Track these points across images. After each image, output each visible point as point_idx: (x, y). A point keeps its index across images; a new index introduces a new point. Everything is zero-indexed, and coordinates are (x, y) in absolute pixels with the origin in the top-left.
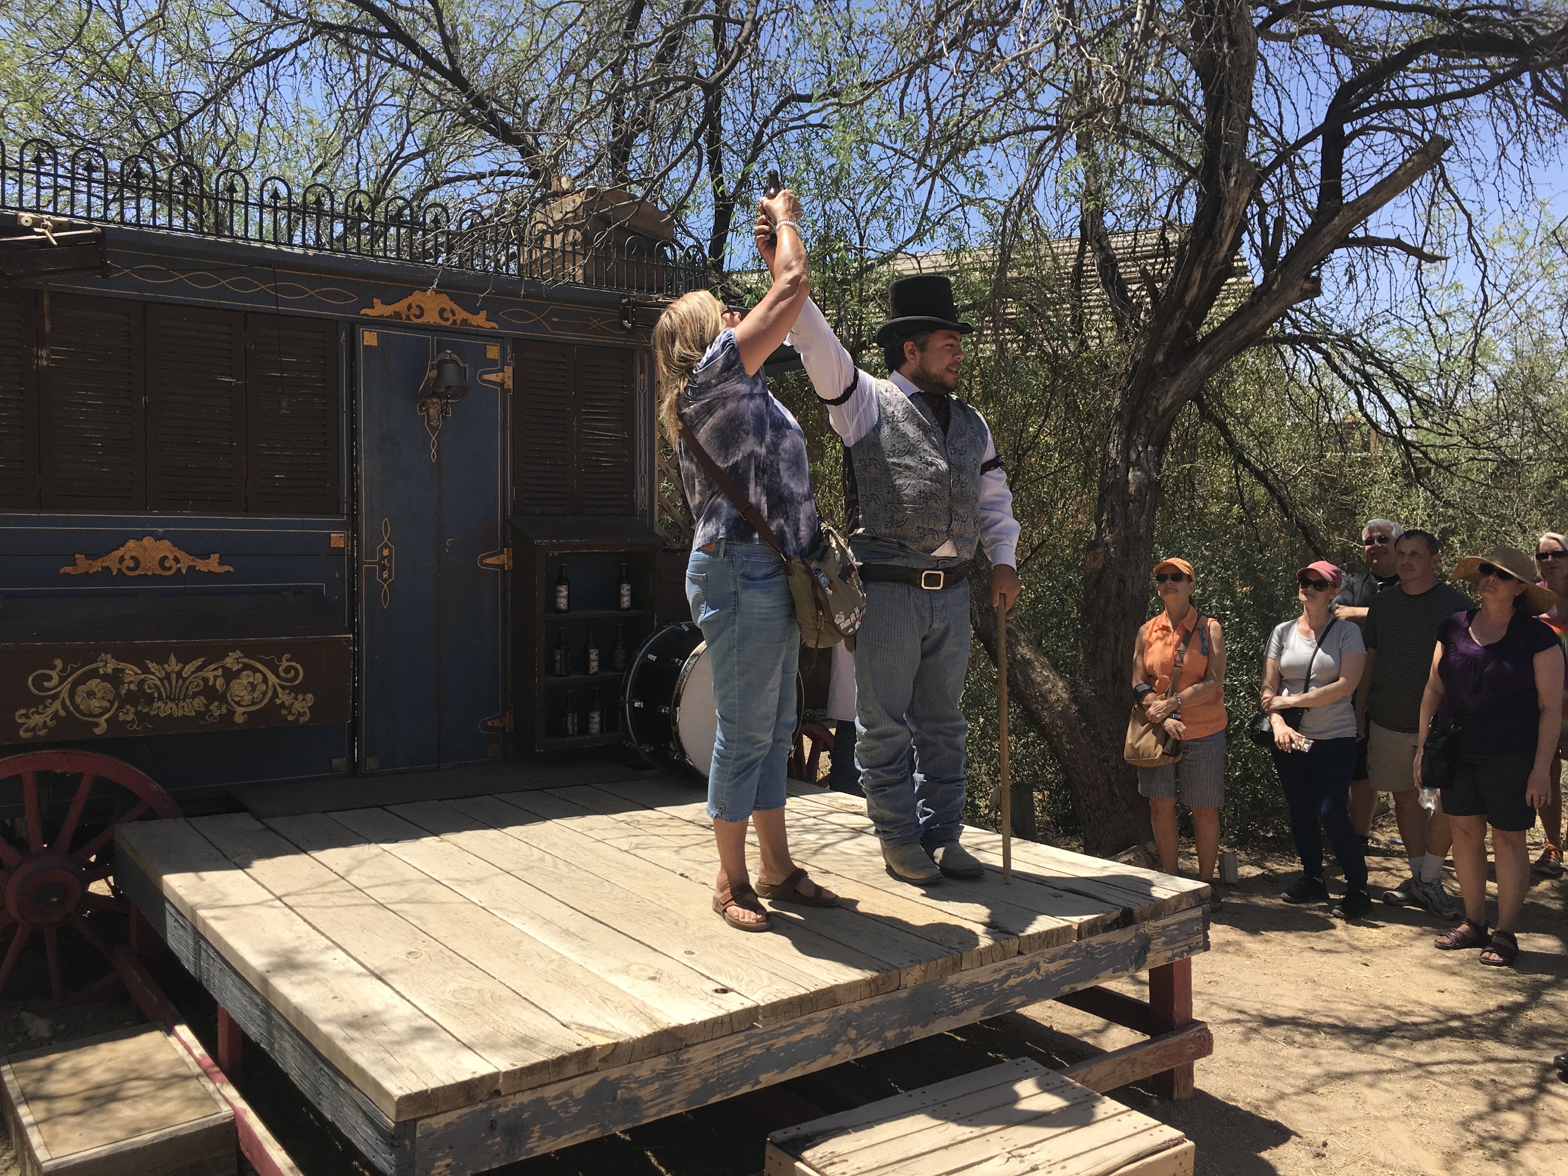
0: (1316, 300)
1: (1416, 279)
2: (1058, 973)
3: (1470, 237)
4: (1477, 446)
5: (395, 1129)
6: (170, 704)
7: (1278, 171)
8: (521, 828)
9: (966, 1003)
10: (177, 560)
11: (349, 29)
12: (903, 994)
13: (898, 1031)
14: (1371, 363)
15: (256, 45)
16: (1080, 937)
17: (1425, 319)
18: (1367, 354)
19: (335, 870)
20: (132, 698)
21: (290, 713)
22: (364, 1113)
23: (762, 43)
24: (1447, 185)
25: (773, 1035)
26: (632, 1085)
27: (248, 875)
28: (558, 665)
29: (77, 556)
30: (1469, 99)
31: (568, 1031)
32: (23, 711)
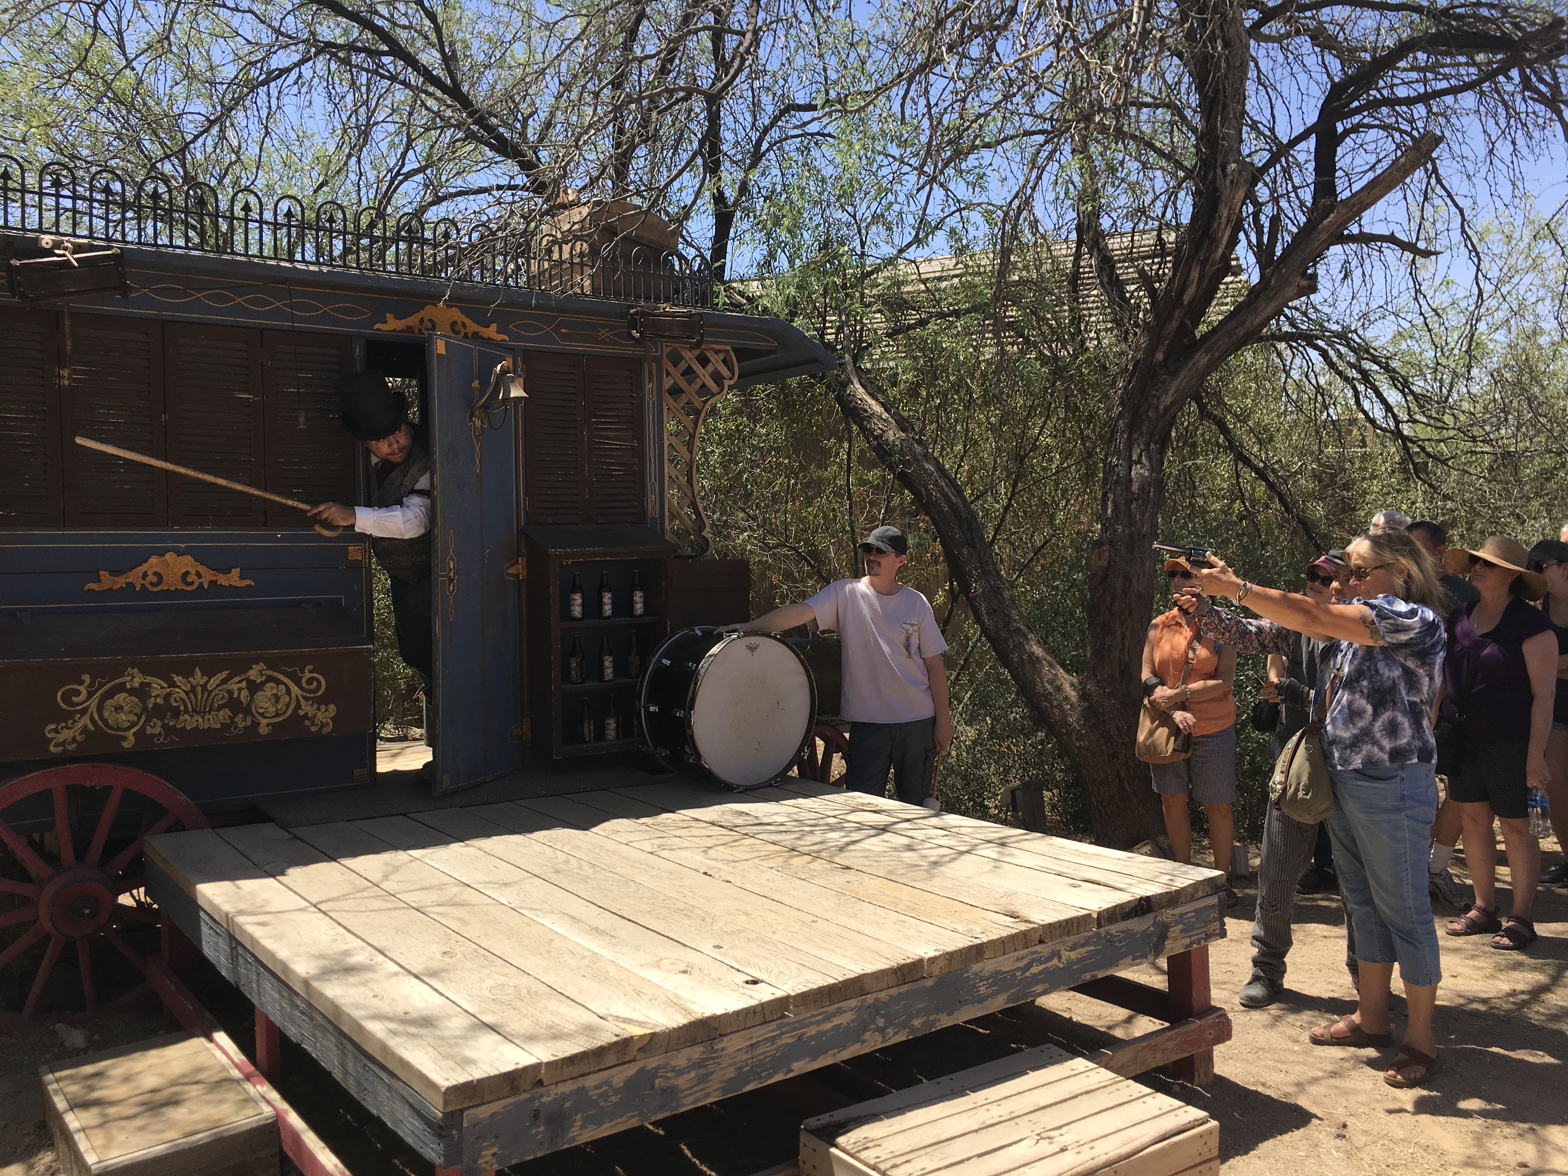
0: (1312, 296)
1: (1411, 274)
2: (1079, 961)
3: (1463, 231)
4: (1474, 439)
5: (443, 1119)
6: (196, 717)
7: (1272, 170)
8: (544, 832)
9: (990, 990)
10: (199, 575)
11: (351, 47)
12: (930, 983)
13: (925, 1019)
14: (1367, 359)
15: (259, 65)
16: (1099, 926)
17: (1421, 314)
18: (1363, 351)
19: (364, 875)
20: (158, 712)
21: (313, 724)
22: (411, 1105)
23: (762, 52)
24: (1439, 181)
25: (803, 1024)
26: (669, 1074)
27: (280, 882)
28: (573, 673)
29: (102, 573)
30: (1459, 96)
31: (606, 1023)
32: (53, 726)
